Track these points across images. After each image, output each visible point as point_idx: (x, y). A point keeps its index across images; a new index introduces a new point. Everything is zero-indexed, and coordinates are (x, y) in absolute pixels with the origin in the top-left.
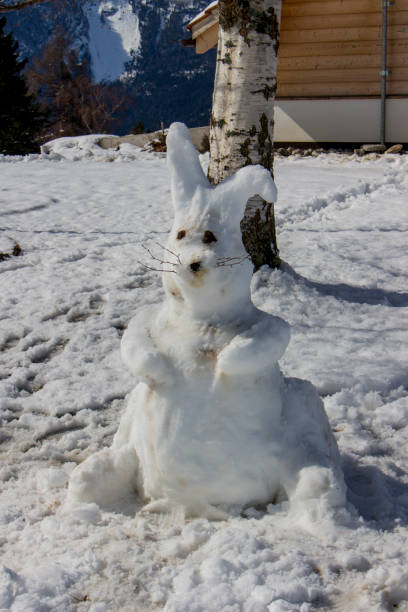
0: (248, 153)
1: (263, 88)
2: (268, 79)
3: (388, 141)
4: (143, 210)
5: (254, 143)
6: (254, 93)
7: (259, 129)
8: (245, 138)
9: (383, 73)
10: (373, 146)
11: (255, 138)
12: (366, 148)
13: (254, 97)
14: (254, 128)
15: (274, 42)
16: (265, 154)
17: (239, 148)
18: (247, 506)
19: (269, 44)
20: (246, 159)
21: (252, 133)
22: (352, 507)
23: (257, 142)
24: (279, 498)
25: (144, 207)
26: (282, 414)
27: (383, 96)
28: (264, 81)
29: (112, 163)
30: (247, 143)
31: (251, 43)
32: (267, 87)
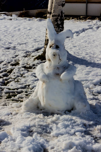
0: (58, 21)
1: (62, 4)
3: (87, 15)
4: (23, 35)
5: (59, 19)
6: (59, 5)
7: (60, 15)
11: (59, 17)
12: (81, 17)
13: (59, 6)
14: (59, 14)
16: (62, 22)
17: (55, 20)
18: (66, 111)
20: (57, 23)
22: (91, 111)
24: (74, 109)
25: (23, 34)
26: (74, 89)
28: (62, 2)
29: (11, 21)
30: (57, 18)
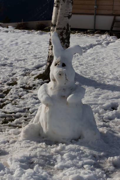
0: (63, 35)
1: (68, 15)
2: (69, 13)
3: (96, 29)
6: (65, 17)
7: (66, 28)
8: (62, 30)
9: (95, 7)
10: (91, 30)
11: (65, 31)
12: (89, 31)
15: (72, 2)
16: (68, 36)
17: (60, 33)
19: (70, 2)
20: (62, 37)
21: (64, 29)
23: (65, 32)
24: (81, 137)
27: (95, 14)
28: (68, 13)
30: (62, 32)
31: (65, 2)
32: (69, 15)
